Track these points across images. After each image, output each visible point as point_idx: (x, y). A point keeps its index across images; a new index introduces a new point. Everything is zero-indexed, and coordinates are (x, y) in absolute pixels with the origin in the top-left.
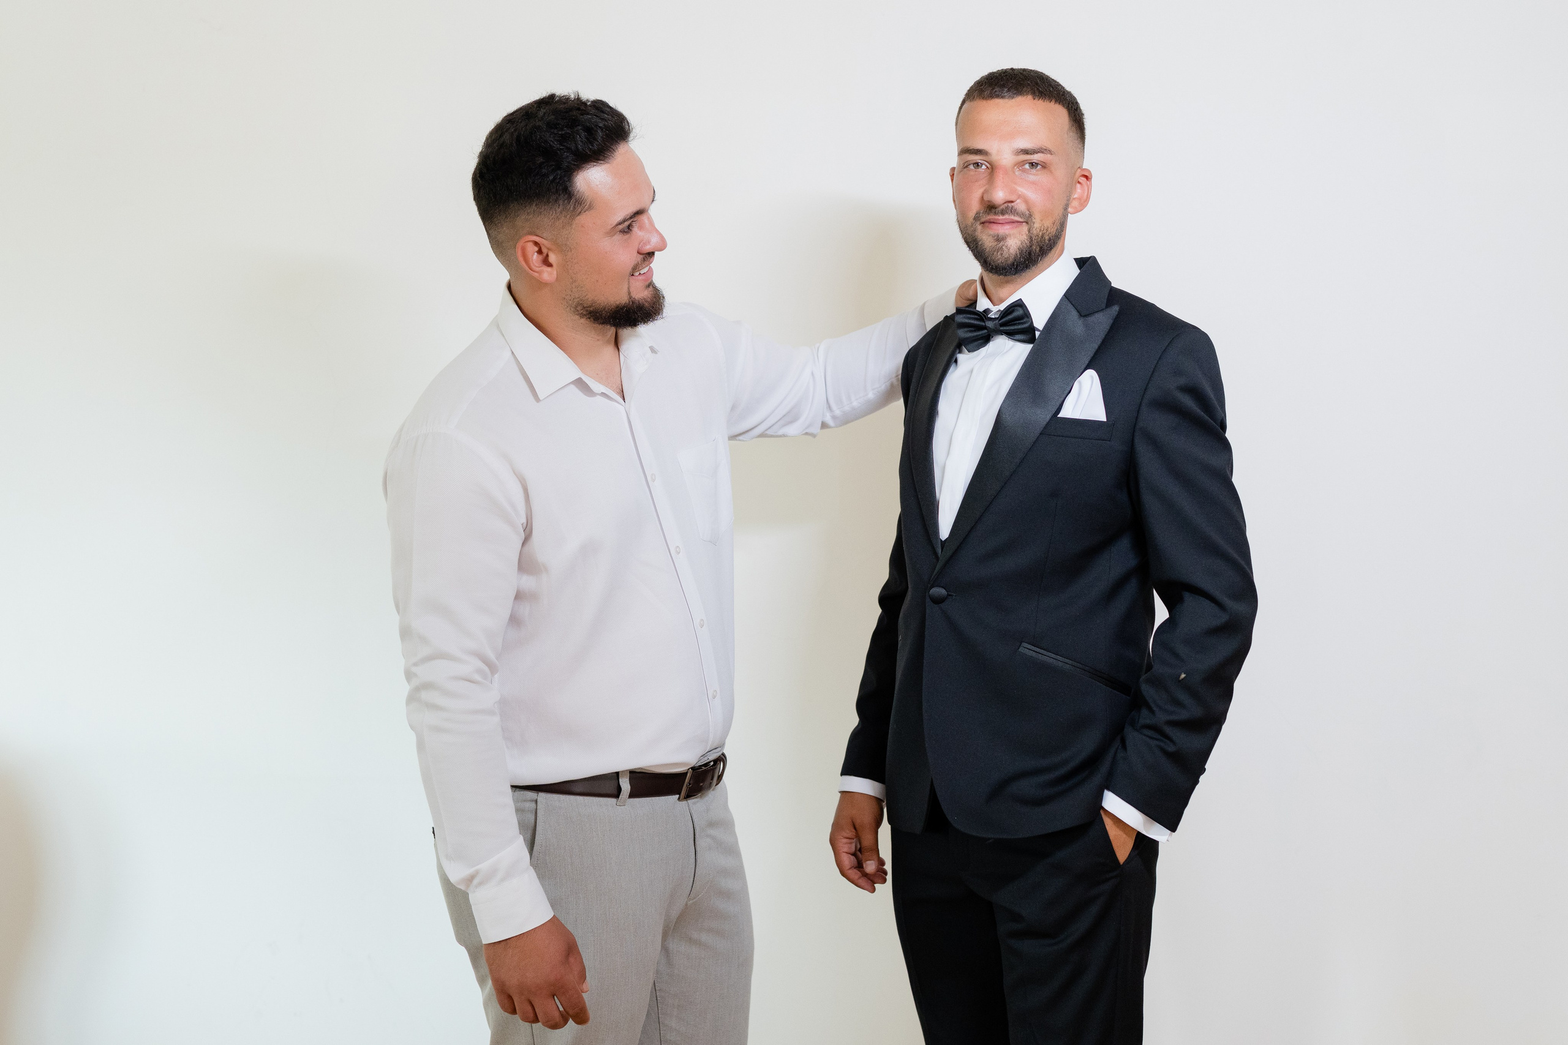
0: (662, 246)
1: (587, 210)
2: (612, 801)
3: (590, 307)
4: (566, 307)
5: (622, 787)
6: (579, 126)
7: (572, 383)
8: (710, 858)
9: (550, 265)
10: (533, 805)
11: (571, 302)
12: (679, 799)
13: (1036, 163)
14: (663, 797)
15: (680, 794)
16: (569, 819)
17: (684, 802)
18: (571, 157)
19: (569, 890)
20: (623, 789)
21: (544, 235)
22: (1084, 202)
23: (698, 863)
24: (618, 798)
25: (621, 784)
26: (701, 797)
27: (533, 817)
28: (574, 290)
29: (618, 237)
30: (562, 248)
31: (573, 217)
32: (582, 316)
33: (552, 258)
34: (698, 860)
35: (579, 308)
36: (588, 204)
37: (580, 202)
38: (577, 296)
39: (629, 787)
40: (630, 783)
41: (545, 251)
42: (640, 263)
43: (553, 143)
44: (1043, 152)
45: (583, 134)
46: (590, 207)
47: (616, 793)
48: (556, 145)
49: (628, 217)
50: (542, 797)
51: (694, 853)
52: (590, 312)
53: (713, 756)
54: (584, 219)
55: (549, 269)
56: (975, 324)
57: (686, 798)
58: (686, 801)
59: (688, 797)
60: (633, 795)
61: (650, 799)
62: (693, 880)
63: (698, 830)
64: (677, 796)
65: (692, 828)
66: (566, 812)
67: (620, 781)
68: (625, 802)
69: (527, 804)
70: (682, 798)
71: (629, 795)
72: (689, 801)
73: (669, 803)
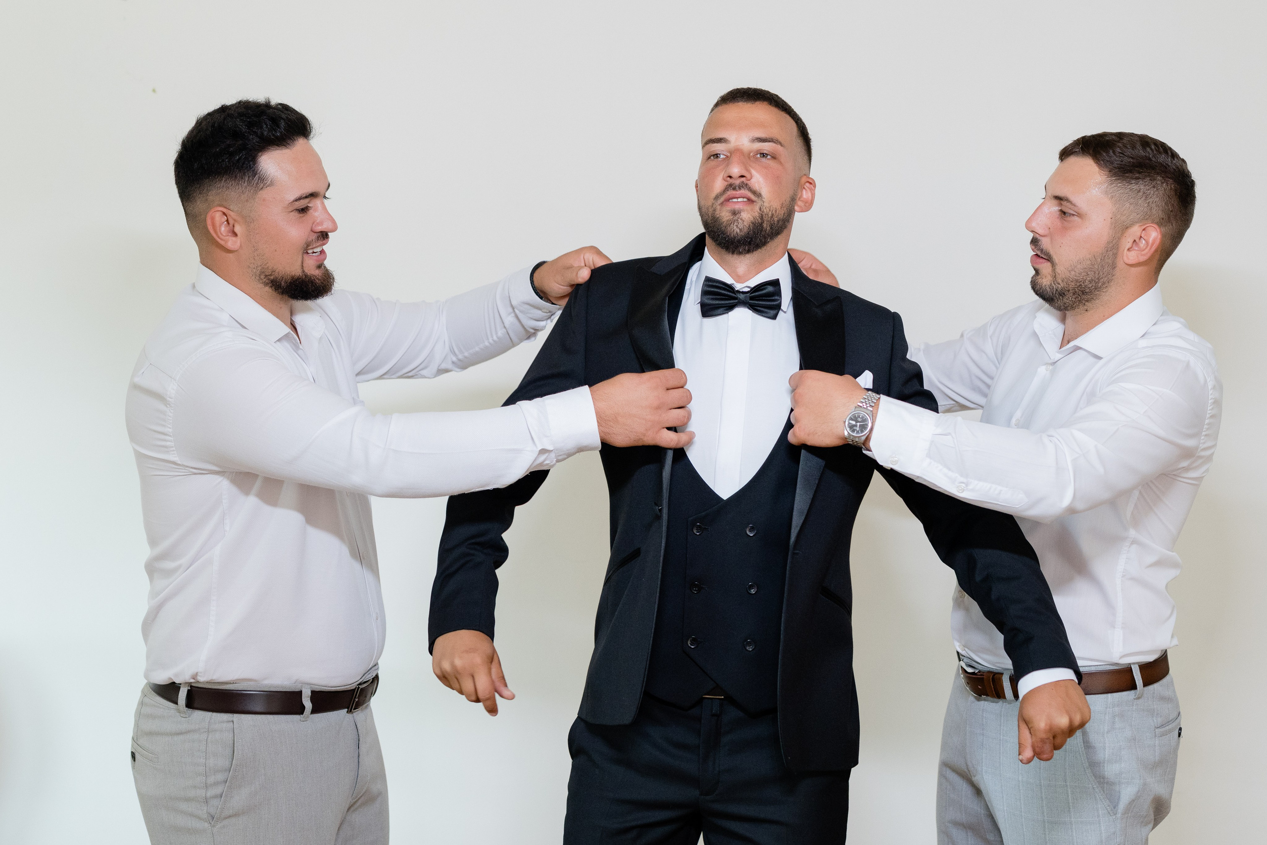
1: (268, 186)
2: (297, 718)
3: (271, 275)
4: (251, 275)
5: (305, 705)
6: (265, 116)
8: (369, 761)
9: (235, 234)
10: (231, 724)
11: (255, 270)
12: (347, 712)
13: (766, 154)
14: (336, 712)
16: (262, 735)
17: (350, 715)
18: (256, 139)
20: (306, 708)
21: (231, 207)
22: (808, 205)
23: (360, 766)
25: (304, 703)
26: (362, 710)
27: (231, 736)
28: (256, 258)
29: (296, 214)
30: (248, 220)
31: (256, 192)
32: (266, 284)
33: (238, 229)
34: (361, 764)
35: (262, 277)
36: (270, 180)
37: (262, 179)
38: (259, 264)
40: (311, 702)
41: (231, 221)
42: (314, 241)
43: (241, 126)
44: (774, 142)
45: (269, 122)
47: (300, 710)
48: (244, 129)
49: (304, 196)
50: (237, 718)
51: (357, 757)
52: (272, 281)
53: (369, 677)
54: (265, 194)
55: (234, 239)
56: (724, 294)
57: (353, 710)
58: (352, 713)
59: (354, 709)
60: (314, 711)
61: (326, 713)
62: (357, 782)
63: (361, 736)
64: (346, 710)
65: (357, 736)
66: (259, 730)
67: (303, 699)
68: (308, 717)
69: (225, 725)
70: (349, 711)
71: (311, 711)
72: (354, 714)
73: (339, 716)
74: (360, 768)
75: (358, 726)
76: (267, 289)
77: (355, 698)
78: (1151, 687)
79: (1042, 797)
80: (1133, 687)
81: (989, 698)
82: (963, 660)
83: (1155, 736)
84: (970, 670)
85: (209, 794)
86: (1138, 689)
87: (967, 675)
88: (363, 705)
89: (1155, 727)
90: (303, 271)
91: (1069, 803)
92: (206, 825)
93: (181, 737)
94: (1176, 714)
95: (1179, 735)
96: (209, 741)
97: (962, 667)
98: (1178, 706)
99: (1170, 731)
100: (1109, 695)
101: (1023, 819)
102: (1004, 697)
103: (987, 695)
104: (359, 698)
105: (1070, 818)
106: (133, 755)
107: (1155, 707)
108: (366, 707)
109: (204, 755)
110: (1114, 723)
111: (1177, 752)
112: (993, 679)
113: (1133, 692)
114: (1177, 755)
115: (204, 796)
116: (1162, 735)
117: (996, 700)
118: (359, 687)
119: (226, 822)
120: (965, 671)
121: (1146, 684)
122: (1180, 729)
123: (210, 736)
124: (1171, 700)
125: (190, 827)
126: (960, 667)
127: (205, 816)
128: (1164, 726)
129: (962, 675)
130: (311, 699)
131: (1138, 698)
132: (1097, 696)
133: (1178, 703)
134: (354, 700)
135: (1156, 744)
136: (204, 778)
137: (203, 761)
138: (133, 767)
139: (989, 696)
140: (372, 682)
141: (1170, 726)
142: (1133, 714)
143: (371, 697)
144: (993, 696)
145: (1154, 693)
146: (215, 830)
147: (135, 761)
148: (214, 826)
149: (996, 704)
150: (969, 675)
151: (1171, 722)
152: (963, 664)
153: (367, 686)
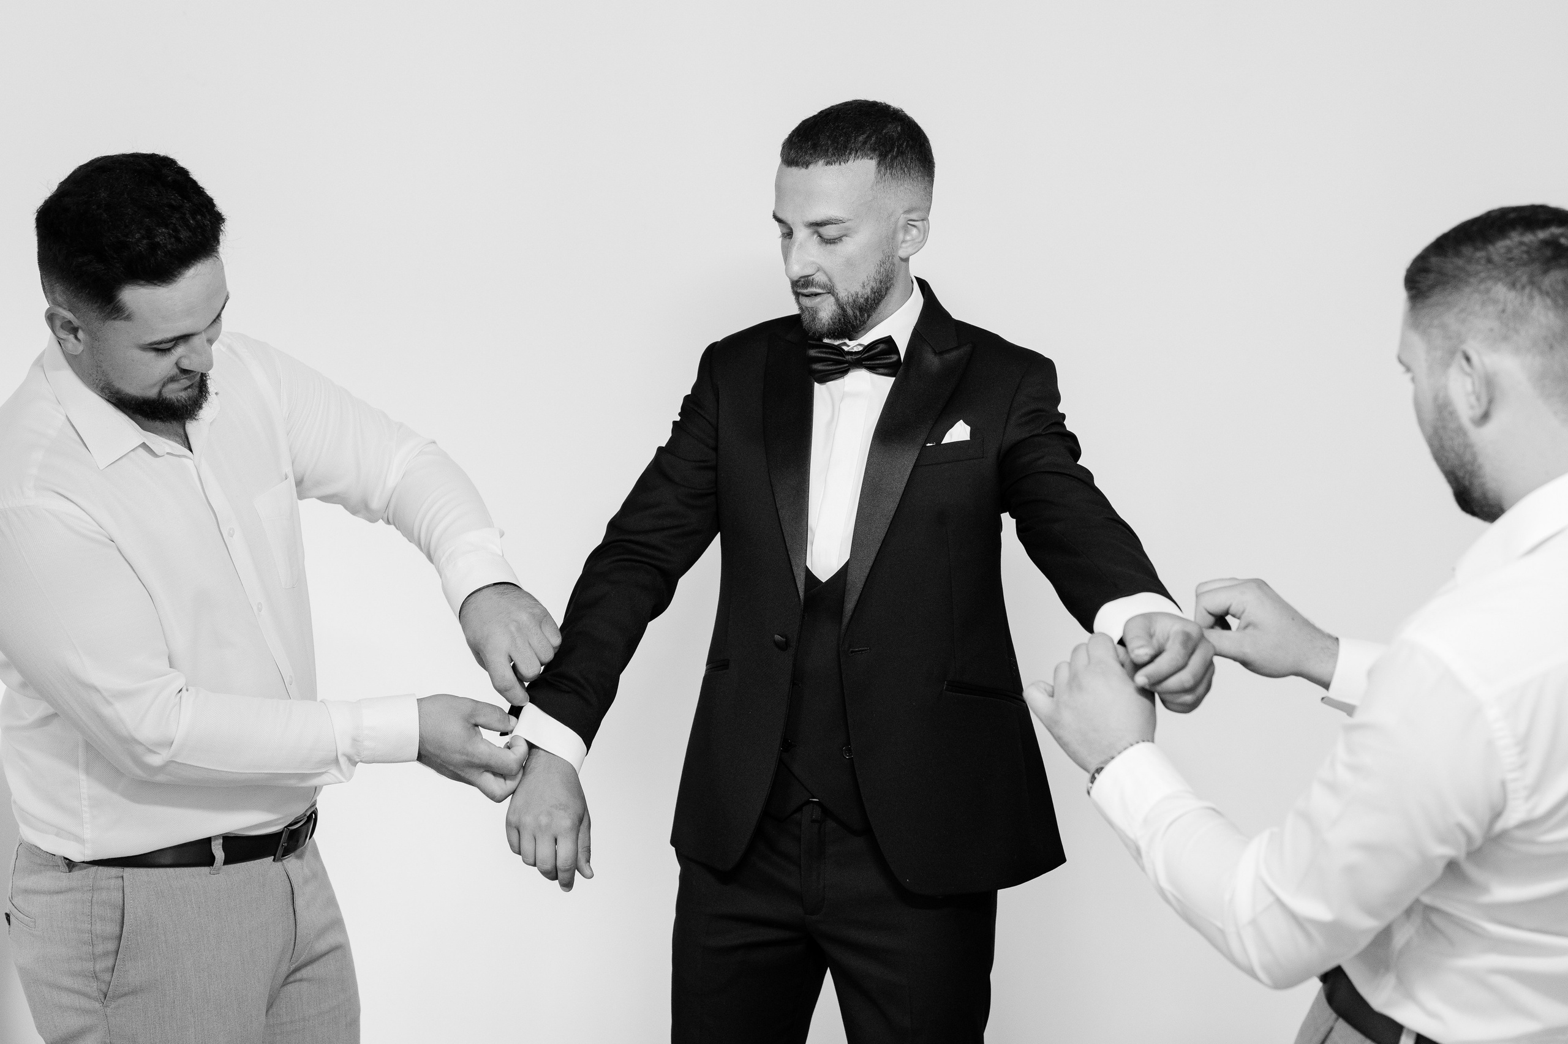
2: (205, 870)
5: (215, 855)
7: (140, 446)
8: (310, 916)
10: (120, 880)
11: (96, 381)
12: (274, 860)
14: (258, 861)
15: (275, 855)
16: (160, 893)
17: (279, 864)
19: (165, 969)
20: (216, 857)
23: (298, 924)
24: (213, 866)
25: (214, 852)
26: (295, 856)
27: (121, 895)
34: (298, 921)
35: (106, 391)
39: (223, 854)
40: (223, 850)
47: (209, 861)
50: (128, 872)
51: (293, 914)
57: (281, 858)
58: (281, 861)
59: (284, 856)
60: (227, 861)
61: (245, 863)
62: (295, 943)
63: (295, 887)
64: (273, 857)
65: (290, 889)
66: (156, 887)
67: (213, 848)
68: (219, 869)
69: (113, 882)
70: (277, 859)
71: (223, 862)
72: (283, 861)
73: (265, 865)
74: (298, 927)
75: (291, 876)
77: (283, 842)
85: (98, 967)
88: (295, 850)
92: (97, 1005)
93: (61, 897)
96: (94, 901)
104: (289, 842)
106: (8, 918)
108: (302, 851)
109: (89, 919)
115: (92, 969)
118: (288, 829)
119: (121, 1001)
123: (95, 896)
125: (78, 1007)
127: (96, 994)
130: (223, 847)
134: (283, 845)
136: (91, 947)
137: (87, 926)
138: (8, 933)
140: (307, 822)
143: (307, 839)
146: (108, 1010)
147: (10, 924)
148: (107, 1006)
153: (300, 827)
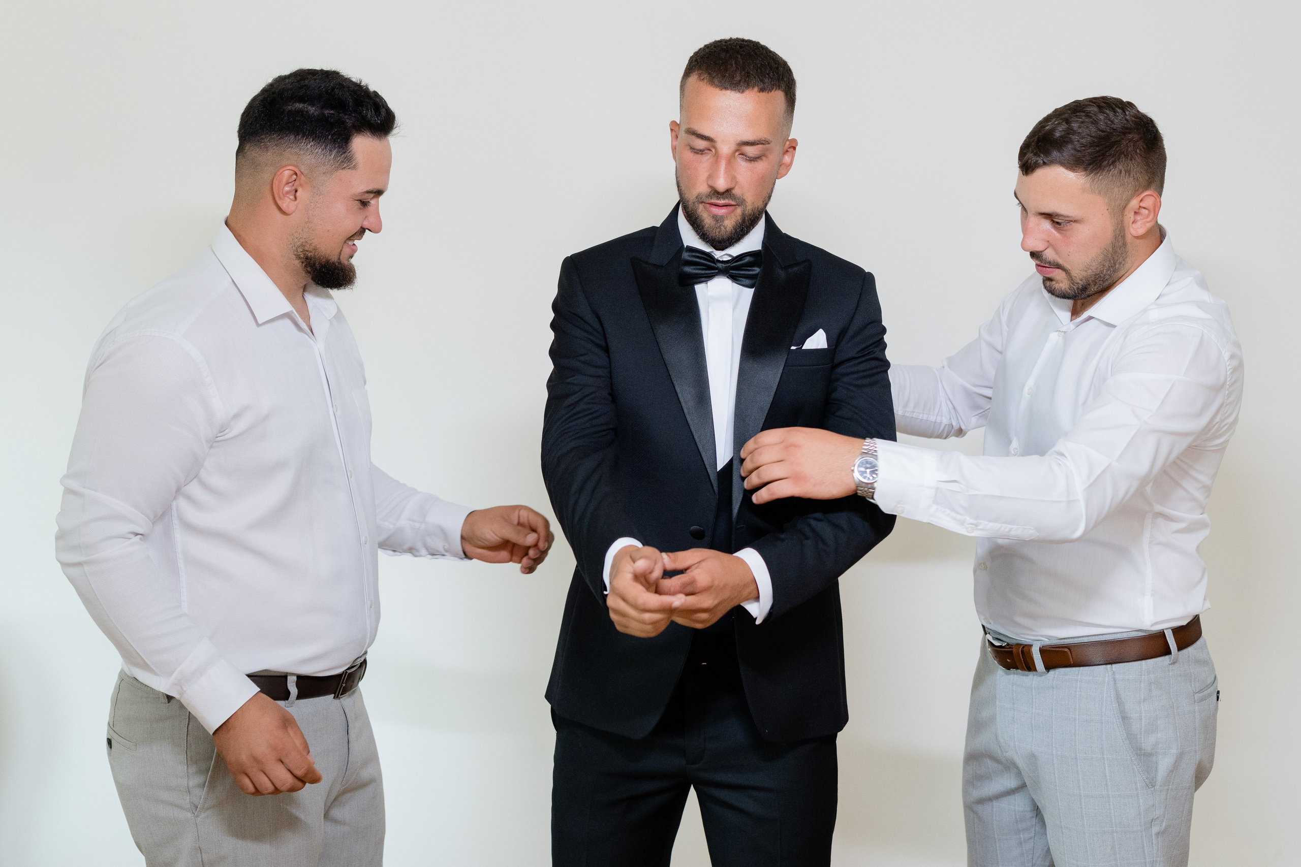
0: (376, 230)
2: (282, 703)
5: (290, 690)
8: (359, 746)
9: (295, 199)
11: (297, 239)
12: (334, 698)
14: (322, 697)
17: (337, 701)
20: (291, 693)
23: (350, 752)
24: (288, 700)
25: (289, 688)
26: (350, 696)
34: (351, 750)
38: (304, 237)
39: (297, 690)
40: (296, 687)
41: (297, 184)
42: (354, 234)
46: (355, 167)
47: (286, 696)
51: (347, 743)
53: (357, 662)
55: (292, 201)
56: (702, 263)
57: (339, 696)
58: (339, 699)
59: (341, 695)
60: (299, 697)
61: (312, 699)
62: (347, 768)
63: (350, 721)
64: (333, 695)
65: (345, 722)
67: (288, 685)
68: (293, 703)
70: (336, 697)
71: (296, 697)
72: (341, 699)
73: (326, 701)
74: (350, 755)
75: (346, 712)
76: (297, 263)
77: (343, 683)
78: (1185, 652)
79: (1077, 771)
80: (1167, 652)
81: (1019, 671)
82: (989, 633)
83: (1195, 702)
84: (997, 643)
85: (191, 783)
86: (1173, 654)
87: (995, 648)
88: (350, 690)
89: (1194, 692)
90: (339, 259)
91: (1106, 776)
92: (189, 815)
93: (160, 723)
94: (1213, 679)
95: (1218, 698)
96: (189, 727)
97: (988, 640)
98: (1213, 669)
99: (1210, 695)
100: (1144, 662)
101: (1058, 793)
102: (1035, 670)
103: (1017, 668)
104: (346, 683)
105: (1107, 791)
106: (109, 742)
107: (1192, 671)
108: (354, 692)
109: (185, 743)
110: (1150, 690)
111: (1216, 717)
112: (1022, 652)
113: (1167, 657)
114: (1216, 720)
115: (186, 785)
116: (1202, 699)
117: (1027, 673)
118: (346, 672)
119: (210, 812)
120: (991, 644)
121: (1180, 648)
122: (1218, 692)
123: (190, 722)
124: (1206, 663)
125: (172, 817)
126: (987, 641)
127: (188, 806)
128: (1203, 690)
129: (989, 649)
130: (296, 684)
131: (1174, 663)
132: (1130, 663)
133: (1213, 665)
134: (342, 685)
135: (1196, 710)
136: (186, 766)
137: (183, 748)
138: (110, 755)
139: (1018, 669)
140: (360, 667)
141: (1209, 691)
142: (1170, 680)
143: (358, 682)
144: (1023, 669)
145: (1189, 657)
146: (199, 820)
147: (111, 748)
148: (197, 816)
149: (1026, 677)
150: (997, 649)
151: (1209, 686)
152: (989, 637)
153: (355, 670)
